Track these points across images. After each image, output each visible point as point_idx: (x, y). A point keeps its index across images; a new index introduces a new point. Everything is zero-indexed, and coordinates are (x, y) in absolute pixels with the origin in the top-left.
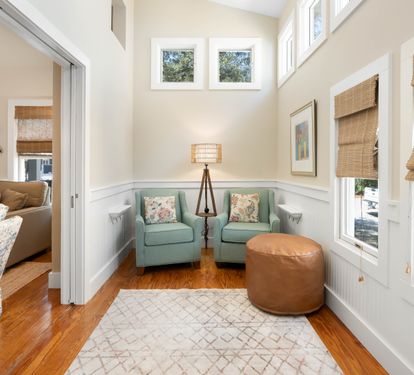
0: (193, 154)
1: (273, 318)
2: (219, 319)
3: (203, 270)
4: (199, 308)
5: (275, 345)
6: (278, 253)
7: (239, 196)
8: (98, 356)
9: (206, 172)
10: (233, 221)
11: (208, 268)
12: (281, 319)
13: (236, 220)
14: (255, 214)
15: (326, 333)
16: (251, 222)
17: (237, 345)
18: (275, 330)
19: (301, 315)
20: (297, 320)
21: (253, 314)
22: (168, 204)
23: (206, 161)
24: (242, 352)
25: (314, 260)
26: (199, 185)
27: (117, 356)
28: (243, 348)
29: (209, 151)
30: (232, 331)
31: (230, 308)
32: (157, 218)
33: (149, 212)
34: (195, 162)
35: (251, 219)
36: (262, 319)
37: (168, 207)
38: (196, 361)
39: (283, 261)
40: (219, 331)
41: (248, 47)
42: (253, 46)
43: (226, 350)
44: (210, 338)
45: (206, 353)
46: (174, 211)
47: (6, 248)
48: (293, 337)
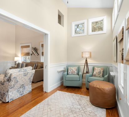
0: (82, 55)
1: (94, 107)
2: (77, 103)
3: (82, 90)
4: (74, 99)
5: (89, 113)
6: (96, 87)
7: (97, 68)
8: (44, 104)
9: (86, 60)
10: (94, 76)
11: (84, 89)
12: (96, 108)
13: (95, 76)
14: (101, 74)
15: (110, 116)
16: (100, 77)
17: (78, 110)
18: (92, 110)
19: (105, 108)
20: (102, 109)
21: (88, 104)
22: (74, 69)
23: (86, 57)
24: (78, 113)
25: (109, 90)
26: (84, 64)
27: (48, 105)
28: (79, 112)
29: (87, 54)
30: (79, 107)
31: (83, 101)
32: (71, 73)
33: (69, 71)
34: (82, 57)
35: (100, 76)
36: (90, 106)
37: (75, 70)
38: (64, 111)
39: (97, 89)
40: (75, 106)
41: (101, 19)
42: (103, 19)
43: (74, 111)
44: (72, 107)
45: (68, 110)
46: (76, 71)
47: (32, 76)
48: (96, 113)
